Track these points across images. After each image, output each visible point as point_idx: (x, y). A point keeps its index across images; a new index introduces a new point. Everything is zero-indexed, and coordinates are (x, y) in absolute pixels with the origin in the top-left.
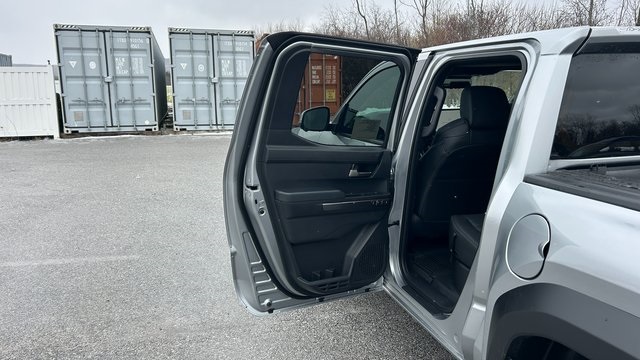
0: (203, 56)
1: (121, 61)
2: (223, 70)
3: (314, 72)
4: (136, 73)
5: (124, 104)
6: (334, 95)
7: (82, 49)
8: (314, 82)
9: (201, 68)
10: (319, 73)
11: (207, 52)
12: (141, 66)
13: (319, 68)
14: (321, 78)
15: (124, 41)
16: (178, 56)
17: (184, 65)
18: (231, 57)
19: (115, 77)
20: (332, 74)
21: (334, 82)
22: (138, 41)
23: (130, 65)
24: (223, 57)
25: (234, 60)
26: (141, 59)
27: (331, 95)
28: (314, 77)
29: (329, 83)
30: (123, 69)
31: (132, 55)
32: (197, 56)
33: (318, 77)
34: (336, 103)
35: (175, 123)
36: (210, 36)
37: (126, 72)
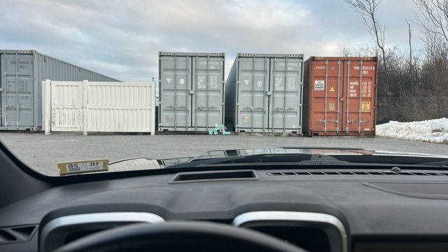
0: (261, 75)
1: (201, 79)
2: (277, 85)
3: (352, 87)
4: (212, 87)
5: (201, 110)
6: (368, 106)
7: (177, 70)
8: (352, 95)
9: (260, 84)
10: (355, 87)
11: (264, 71)
12: (216, 83)
13: (356, 83)
14: (358, 92)
15: (205, 63)
16: (243, 75)
17: (247, 82)
18: (283, 75)
19: (197, 91)
20: (367, 89)
21: (369, 95)
22: (214, 64)
23: (207, 80)
24: (277, 75)
25: (285, 78)
26: (216, 77)
27: (366, 107)
28: (351, 91)
29: (364, 96)
30: (203, 84)
31: (209, 74)
32: (257, 75)
33: (355, 91)
34: (370, 113)
35: (237, 126)
36: (268, 59)
37: (204, 87)
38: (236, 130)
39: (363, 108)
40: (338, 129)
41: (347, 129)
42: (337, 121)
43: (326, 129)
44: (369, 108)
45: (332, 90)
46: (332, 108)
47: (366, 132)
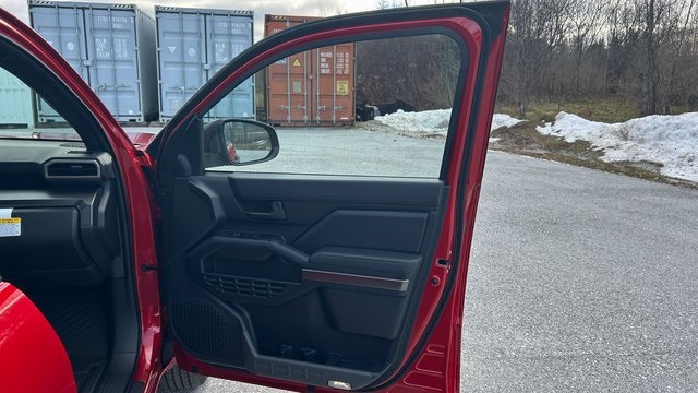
0: (194, 39)
1: (101, 43)
2: (217, 54)
3: (323, 60)
5: (105, 90)
6: (346, 87)
7: (60, 28)
8: (323, 71)
9: (192, 52)
10: (329, 60)
11: (199, 34)
12: (125, 49)
13: (329, 55)
14: (331, 67)
15: (105, 19)
16: (165, 38)
17: (172, 49)
18: (226, 40)
19: (96, 61)
20: (344, 63)
21: (346, 72)
22: (120, 21)
23: (113, 47)
24: (217, 40)
25: (230, 44)
26: (124, 41)
27: (343, 88)
28: (323, 65)
29: (340, 72)
30: (105, 51)
31: (115, 36)
32: (187, 39)
33: (327, 66)
34: (348, 96)
35: (161, 114)
36: (202, 17)
37: (108, 55)
38: (161, 119)
39: (338, 89)
40: (306, 118)
41: (318, 118)
42: (305, 108)
43: (289, 118)
44: (346, 89)
45: (297, 63)
46: (297, 88)
47: (343, 121)
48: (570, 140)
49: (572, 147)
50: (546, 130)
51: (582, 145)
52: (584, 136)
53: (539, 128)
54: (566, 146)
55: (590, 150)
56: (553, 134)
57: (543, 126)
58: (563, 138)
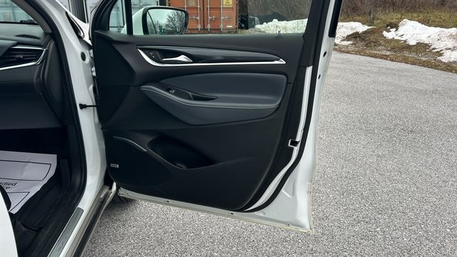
27: (228, 2)
34: (232, 8)
39: (224, 3)
40: (199, 27)
41: (209, 26)
42: (198, 18)
44: (231, 3)
46: (192, 3)
47: (229, 29)
48: (412, 42)
49: (413, 49)
50: (390, 35)
51: (422, 47)
52: (425, 39)
53: (385, 33)
54: (409, 47)
55: (431, 51)
56: (397, 38)
57: (389, 31)
58: (405, 41)
